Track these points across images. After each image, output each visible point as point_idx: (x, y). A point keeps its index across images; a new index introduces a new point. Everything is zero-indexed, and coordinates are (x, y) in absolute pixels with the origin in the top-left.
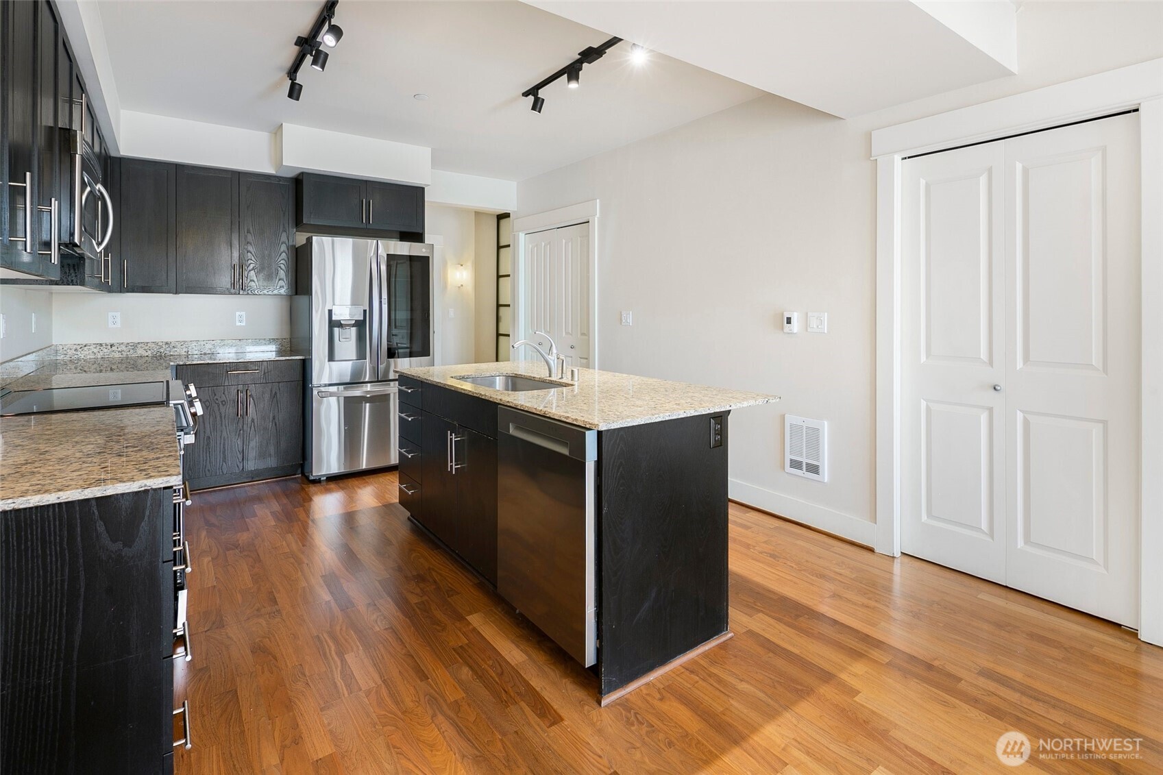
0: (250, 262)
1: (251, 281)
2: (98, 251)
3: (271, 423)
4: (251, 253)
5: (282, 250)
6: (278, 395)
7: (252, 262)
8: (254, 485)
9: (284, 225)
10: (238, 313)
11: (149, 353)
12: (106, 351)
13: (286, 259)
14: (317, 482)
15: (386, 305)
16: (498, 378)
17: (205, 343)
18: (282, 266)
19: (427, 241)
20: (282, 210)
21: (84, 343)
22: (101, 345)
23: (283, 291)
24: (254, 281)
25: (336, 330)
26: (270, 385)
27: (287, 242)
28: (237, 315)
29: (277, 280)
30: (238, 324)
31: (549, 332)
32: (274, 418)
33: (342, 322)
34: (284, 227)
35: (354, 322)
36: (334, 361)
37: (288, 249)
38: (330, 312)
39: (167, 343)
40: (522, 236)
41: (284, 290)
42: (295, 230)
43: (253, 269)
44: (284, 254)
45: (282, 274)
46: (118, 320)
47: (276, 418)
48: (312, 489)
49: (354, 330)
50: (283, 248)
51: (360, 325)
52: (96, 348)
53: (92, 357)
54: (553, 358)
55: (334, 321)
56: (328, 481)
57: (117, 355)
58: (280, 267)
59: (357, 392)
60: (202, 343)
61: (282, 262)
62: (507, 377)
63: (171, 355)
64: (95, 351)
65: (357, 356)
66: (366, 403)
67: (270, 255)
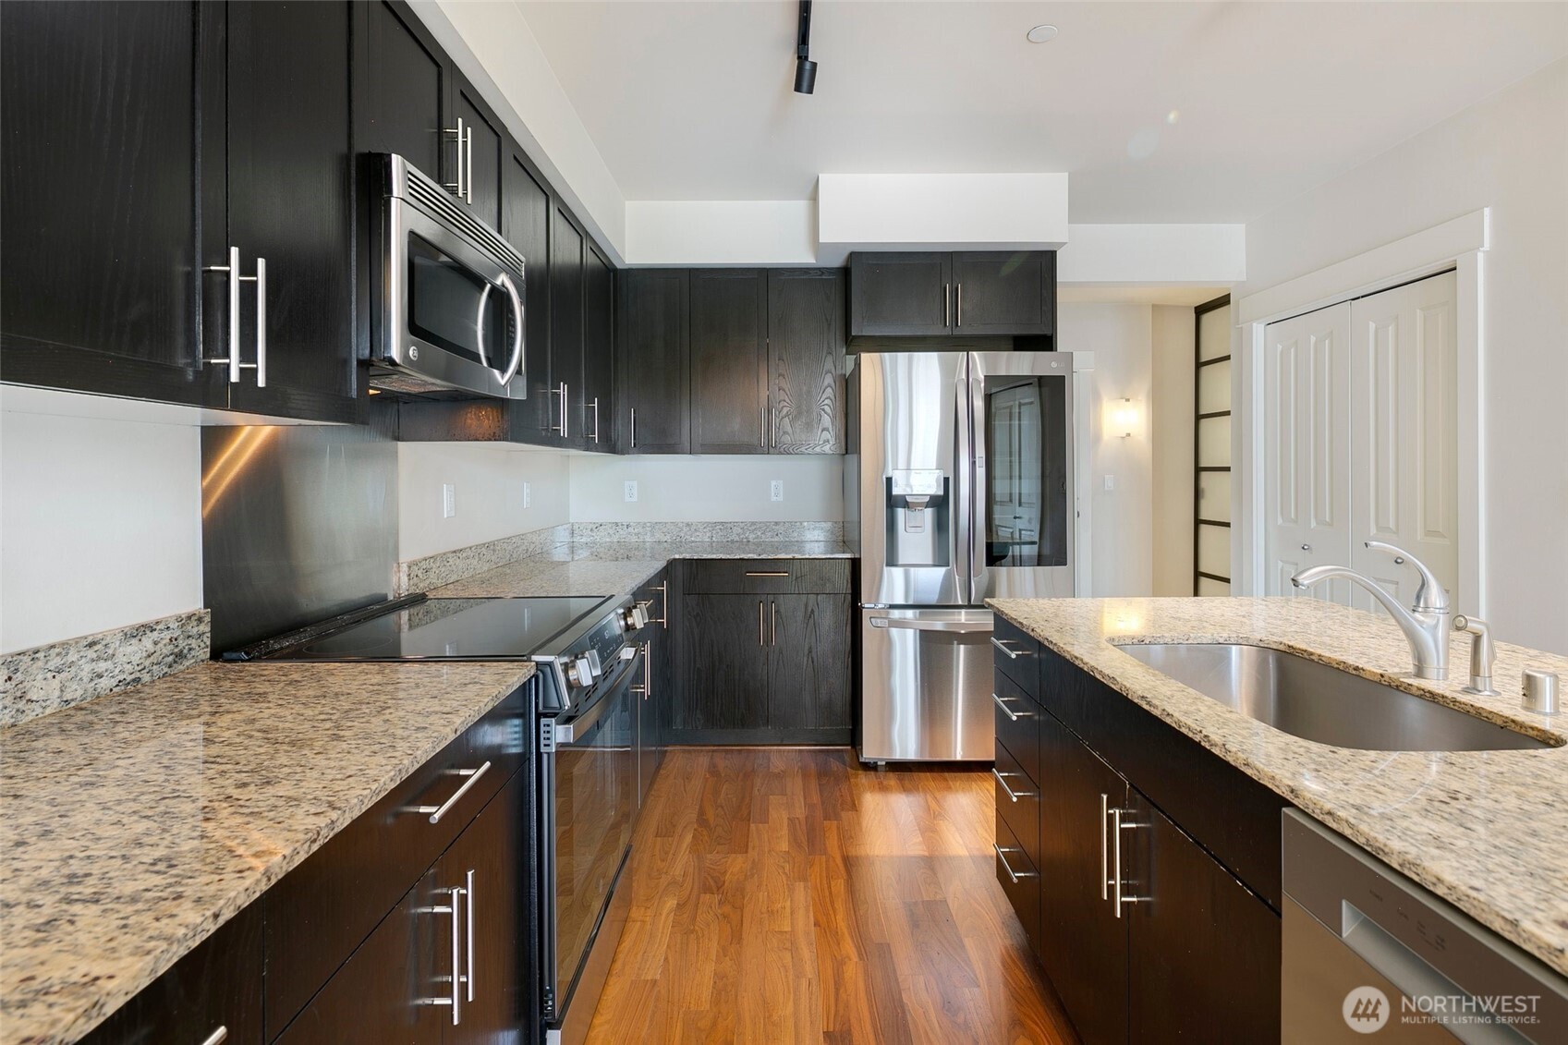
0: (783, 404)
1: (785, 433)
2: (503, 382)
3: (805, 659)
4: (784, 390)
5: (826, 383)
6: (816, 613)
7: (786, 404)
8: (784, 751)
9: (828, 344)
10: (773, 483)
11: (668, 538)
12: (621, 532)
13: (833, 398)
14: (870, 767)
15: (984, 469)
16: (1234, 647)
17: (731, 525)
18: (827, 408)
19: (1060, 348)
20: (827, 320)
21: (600, 521)
22: (617, 524)
23: (827, 448)
24: (788, 434)
25: (900, 512)
26: (804, 597)
27: (833, 370)
28: (773, 486)
29: (820, 430)
30: (774, 499)
31: (1331, 525)
32: (810, 652)
33: (908, 499)
34: (829, 347)
35: (927, 499)
36: (896, 565)
37: (835, 382)
38: (889, 480)
39: (688, 525)
40: (1258, 330)
41: (828, 446)
42: (844, 350)
43: (787, 415)
44: (829, 390)
45: (826, 421)
46: (635, 491)
47: (814, 650)
48: (864, 779)
49: (929, 513)
50: (829, 380)
51: (940, 504)
52: (611, 528)
53: (608, 540)
54: (1429, 621)
55: (897, 496)
56: (889, 771)
57: (634, 539)
58: (823, 410)
59: (938, 623)
60: (729, 525)
61: (826, 402)
62: (1263, 649)
63: (693, 542)
64: (611, 532)
65: (934, 560)
66: (959, 644)
67: (809, 392)
